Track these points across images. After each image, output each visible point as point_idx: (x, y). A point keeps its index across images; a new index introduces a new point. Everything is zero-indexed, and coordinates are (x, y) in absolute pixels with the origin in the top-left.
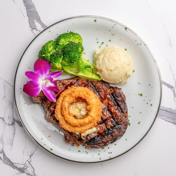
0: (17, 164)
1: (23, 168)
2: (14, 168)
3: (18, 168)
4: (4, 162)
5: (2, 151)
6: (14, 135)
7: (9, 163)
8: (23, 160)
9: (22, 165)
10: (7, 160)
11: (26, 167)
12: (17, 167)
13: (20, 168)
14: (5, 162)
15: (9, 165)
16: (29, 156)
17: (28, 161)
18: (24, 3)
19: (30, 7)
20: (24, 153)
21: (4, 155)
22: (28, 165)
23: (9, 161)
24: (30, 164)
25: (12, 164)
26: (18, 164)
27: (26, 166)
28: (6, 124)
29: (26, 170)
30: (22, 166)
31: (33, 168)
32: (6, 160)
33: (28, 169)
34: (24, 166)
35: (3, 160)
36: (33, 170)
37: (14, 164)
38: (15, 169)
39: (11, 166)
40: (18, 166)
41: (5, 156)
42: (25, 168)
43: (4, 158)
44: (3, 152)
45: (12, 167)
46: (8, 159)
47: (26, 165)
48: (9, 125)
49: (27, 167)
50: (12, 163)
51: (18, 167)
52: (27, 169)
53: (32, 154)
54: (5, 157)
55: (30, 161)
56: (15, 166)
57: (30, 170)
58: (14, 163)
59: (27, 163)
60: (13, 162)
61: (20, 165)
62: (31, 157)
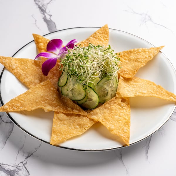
0: (6, 165)
1: (14, 170)
3: (6, 170)
6: (10, 133)
8: (15, 161)
9: (12, 167)
11: (17, 170)
12: (5, 169)
13: (9, 170)
16: (25, 157)
20: (18, 153)
22: (21, 168)
24: (24, 167)
26: (7, 165)
28: (3, 122)
29: (18, 174)
30: (12, 169)
31: (28, 171)
33: (20, 172)
34: (15, 168)
36: (27, 174)
37: (2, 165)
42: (16, 171)
47: (19, 168)
48: (6, 122)
49: (20, 170)
51: (6, 169)
52: (18, 172)
53: (30, 155)
55: (26, 163)
56: (3, 167)
57: (22, 174)
58: (2, 164)
59: (21, 164)
61: (9, 166)
62: (28, 158)
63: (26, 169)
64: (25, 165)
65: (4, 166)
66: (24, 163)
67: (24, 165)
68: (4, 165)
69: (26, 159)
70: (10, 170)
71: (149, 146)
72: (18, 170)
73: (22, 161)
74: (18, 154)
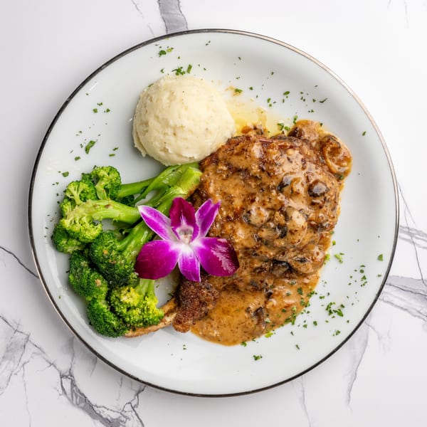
0: (103, 409)
1: (117, 419)
2: (93, 418)
3: (104, 419)
4: (71, 401)
5: (68, 374)
7: (82, 405)
8: (117, 400)
9: (114, 411)
10: (78, 398)
11: (123, 419)
12: (101, 416)
13: (109, 418)
14: (74, 402)
15: (83, 408)
16: (134, 393)
17: (129, 403)
18: (161, 13)
19: (175, 25)
20: (121, 382)
21: (73, 384)
22: (128, 414)
23: (84, 399)
25: (90, 409)
26: (105, 408)
27: (125, 417)
30: (114, 416)
31: (141, 421)
32: (76, 396)
33: (129, 423)
34: (119, 415)
35: (70, 396)
37: (96, 409)
38: (96, 421)
39: (87, 411)
40: (106, 414)
41: (75, 386)
42: (122, 421)
43: (72, 391)
44: (71, 376)
45: (90, 414)
46: (83, 394)
47: (125, 414)
49: (127, 418)
50: (91, 406)
51: (104, 416)
52: (125, 423)
53: (142, 388)
54: (74, 389)
55: (137, 406)
56: (98, 412)
58: (96, 406)
59: (128, 408)
60: (93, 402)
61: (110, 411)
62: (139, 395)
63: (138, 418)
64: (135, 409)
65: (100, 409)
66: (133, 405)
67: (133, 408)
68: (100, 407)
69: (135, 395)
70: (111, 418)
71: (356, 374)
72: (125, 419)
73: (129, 401)
74: (121, 386)
